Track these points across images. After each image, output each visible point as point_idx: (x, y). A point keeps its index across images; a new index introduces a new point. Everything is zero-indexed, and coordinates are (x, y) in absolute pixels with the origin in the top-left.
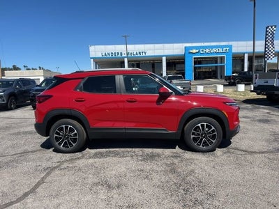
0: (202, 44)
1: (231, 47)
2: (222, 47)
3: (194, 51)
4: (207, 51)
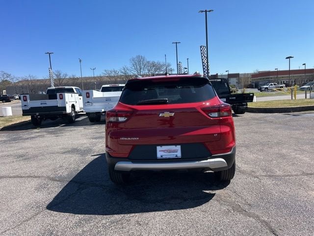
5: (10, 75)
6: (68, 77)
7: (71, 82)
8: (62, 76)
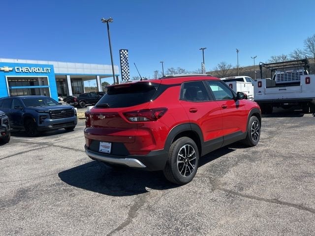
0: (15, 61)
1: (52, 67)
2: (43, 66)
3: (7, 69)
4: (24, 69)
5: (184, 70)
6: (232, 68)
7: (234, 72)
8: (226, 68)
